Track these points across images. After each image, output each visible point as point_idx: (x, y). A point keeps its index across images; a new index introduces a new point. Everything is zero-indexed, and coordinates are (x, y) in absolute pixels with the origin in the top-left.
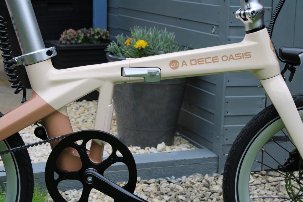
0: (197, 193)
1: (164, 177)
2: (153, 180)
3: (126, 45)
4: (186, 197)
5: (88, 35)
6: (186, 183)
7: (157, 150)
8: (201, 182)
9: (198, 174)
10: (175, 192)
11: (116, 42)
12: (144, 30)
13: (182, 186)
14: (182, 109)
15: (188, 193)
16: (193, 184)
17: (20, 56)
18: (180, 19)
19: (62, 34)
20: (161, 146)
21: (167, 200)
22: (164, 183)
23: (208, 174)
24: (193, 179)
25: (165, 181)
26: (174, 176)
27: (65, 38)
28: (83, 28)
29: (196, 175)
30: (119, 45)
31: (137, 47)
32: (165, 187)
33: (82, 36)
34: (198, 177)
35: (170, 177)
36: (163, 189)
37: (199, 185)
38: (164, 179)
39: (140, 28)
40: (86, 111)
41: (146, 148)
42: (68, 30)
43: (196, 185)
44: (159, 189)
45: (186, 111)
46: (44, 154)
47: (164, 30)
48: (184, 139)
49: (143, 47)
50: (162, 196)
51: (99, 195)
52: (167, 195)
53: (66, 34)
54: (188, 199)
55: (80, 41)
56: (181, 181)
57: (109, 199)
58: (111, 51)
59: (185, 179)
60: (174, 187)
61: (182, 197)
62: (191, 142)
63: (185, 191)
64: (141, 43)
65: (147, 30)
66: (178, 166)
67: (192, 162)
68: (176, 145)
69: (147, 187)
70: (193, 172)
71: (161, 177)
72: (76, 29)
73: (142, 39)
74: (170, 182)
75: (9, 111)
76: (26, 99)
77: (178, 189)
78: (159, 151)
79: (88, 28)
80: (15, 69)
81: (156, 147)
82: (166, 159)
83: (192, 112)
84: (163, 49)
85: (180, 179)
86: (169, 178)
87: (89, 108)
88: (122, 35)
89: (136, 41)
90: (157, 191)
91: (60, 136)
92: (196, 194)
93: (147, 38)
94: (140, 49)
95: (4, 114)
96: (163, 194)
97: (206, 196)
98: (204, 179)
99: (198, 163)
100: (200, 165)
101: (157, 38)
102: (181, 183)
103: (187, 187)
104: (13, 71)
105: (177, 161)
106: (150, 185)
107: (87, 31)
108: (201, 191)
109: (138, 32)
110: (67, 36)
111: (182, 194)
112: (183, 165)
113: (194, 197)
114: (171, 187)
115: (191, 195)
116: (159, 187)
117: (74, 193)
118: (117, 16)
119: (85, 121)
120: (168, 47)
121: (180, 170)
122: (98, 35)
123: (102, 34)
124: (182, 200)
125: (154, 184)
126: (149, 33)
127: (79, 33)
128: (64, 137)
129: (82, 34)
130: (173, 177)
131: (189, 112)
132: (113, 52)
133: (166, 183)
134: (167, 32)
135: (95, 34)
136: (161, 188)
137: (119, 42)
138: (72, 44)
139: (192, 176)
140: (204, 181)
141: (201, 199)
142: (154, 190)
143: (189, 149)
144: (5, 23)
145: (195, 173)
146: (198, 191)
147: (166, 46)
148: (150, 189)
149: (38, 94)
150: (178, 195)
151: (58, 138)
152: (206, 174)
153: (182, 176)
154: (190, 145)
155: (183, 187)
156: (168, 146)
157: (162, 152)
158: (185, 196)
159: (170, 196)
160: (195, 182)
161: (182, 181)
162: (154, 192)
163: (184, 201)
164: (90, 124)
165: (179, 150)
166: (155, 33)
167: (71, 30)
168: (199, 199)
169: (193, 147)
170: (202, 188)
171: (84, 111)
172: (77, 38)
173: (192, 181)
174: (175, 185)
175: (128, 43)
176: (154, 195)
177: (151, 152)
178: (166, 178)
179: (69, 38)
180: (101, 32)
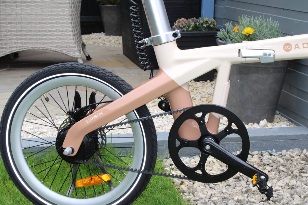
0: (297, 165)
1: (266, 150)
2: (256, 152)
3: (234, 32)
4: (286, 169)
5: (198, 24)
6: (286, 156)
7: (259, 126)
8: (300, 156)
9: (296, 149)
10: (276, 163)
11: (225, 30)
12: (251, 18)
13: (282, 159)
14: (283, 90)
15: (288, 165)
16: (293, 157)
17: (150, 38)
18: (284, 9)
19: (175, 22)
20: (263, 122)
21: (269, 170)
22: (266, 155)
23: (306, 149)
24: (292, 153)
25: (267, 153)
26: (275, 149)
27: (177, 26)
28: (193, 17)
29: (294, 149)
30: (228, 32)
31: (245, 33)
32: (267, 159)
33: (193, 24)
34: (297, 151)
35: (272, 150)
36: (266, 160)
37: (298, 158)
38: (266, 152)
39: (247, 17)
40: (195, 90)
41: (250, 124)
42: (180, 19)
43: (295, 158)
44: (261, 161)
45: (286, 92)
46: (161, 125)
47: (269, 19)
48: (283, 117)
49: (250, 34)
50: (265, 167)
51: (209, 163)
52: (269, 166)
53: (179, 22)
54: (288, 171)
55: (190, 29)
56: (281, 154)
57: (217, 167)
58: (221, 37)
59: (285, 153)
60: (275, 159)
61: (283, 168)
62: (289, 120)
63: (286, 163)
64: (248, 30)
65: (254, 18)
66: (278, 141)
67: (292, 138)
68: (276, 122)
69: (251, 158)
70: (292, 146)
71: (264, 150)
72: (187, 18)
73: (249, 26)
74: (271, 155)
75: (139, 86)
76: (153, 76)
77: (279, 161)
78: (262, 127)
79: (197, 18)
80: (145, 49)
81: (259, 124)
82: (268, 134)
83: (292, 93)
84: (268, 35)
85: (280, 153)
86: (270, 151)
87: (197, 87)
88: (231, 23)
89: (243, 29)
90: (260, 162)
91: (182, 109)
92: (295, 166)
93: (253, 26)
94: (247, 35)
95: (133, 88)
96: (265, 165)
97: (304, 169)
98: (302, 154)
99: (297, 138)
100: (299, 141)
101: (262, 26)
102: (281, 155)
103: (288, 160)
104: (143, 51)
105: (279, 136)
106: (254, 157)
107: (197, 20)
108: (300, 164)
109: (246, 21)
110: (179, 24)
111: (283, 166)
112: (283, 140)
113: (294, 169)
114: (272, 159)
115: (291, 167)
116: (261, 158)
117: (187, 160)
118: (223, 7)
119: (194, 98)
120: (272, 34)
121: (280, 145)
122: (206, 24)
123: (210, 23)
124: (283, 171)
125: (257, 156)
126: (256, 21)
127: (190, 22)
128: (186, 110)
129: (192, 22)
130: (274, 151)
131: (289, 94)
132: (222, 38)
133: (268, 155)
134: (272, 21)
135: (204, 23)
136: (263, 159)
137: (228, 29)
138: (184, 31)
139: (291, 150)
140: (302, 155)
141: (300, 171)
142: (257, 161)
143: (288, 126)
144: (138, 8)
145: (295, 147)
146: (297, 164)
147: (271, 33)
148: (254, 160)
149: (164, 71)
150: (279, 166)
151: (181, 110)
152: (304, 149)
153: (282, 150)
154: (289, 123)
155: (284, 160)
156: (270, 122)
157: (264, 128)
158: (286, 167)
159: (272, 167)
160: (294, 156)
161: (283, 155)
162: (257, 163)
163: (284, 172)
164: (198, 101)
165: (280, 127)
166: (261, 21)
167: (183, 19)
168: (299, 171)
169: (291, 125)
170: (301, 161)
171: (192, 90)
172: (188, 26)
173: (292, 155)
174: (276, 157)
175: (236, 30)
176: (257, 165)
177: (254, 128)
178: (268, 151)
179: (181, 26)
180: (209, 21)
